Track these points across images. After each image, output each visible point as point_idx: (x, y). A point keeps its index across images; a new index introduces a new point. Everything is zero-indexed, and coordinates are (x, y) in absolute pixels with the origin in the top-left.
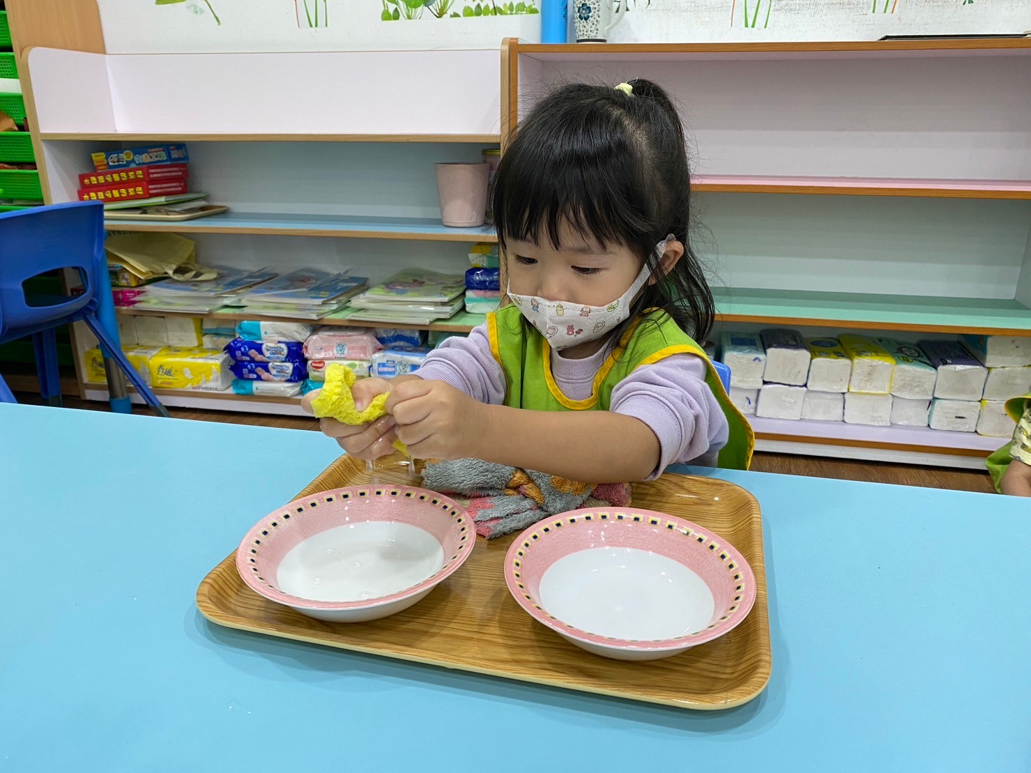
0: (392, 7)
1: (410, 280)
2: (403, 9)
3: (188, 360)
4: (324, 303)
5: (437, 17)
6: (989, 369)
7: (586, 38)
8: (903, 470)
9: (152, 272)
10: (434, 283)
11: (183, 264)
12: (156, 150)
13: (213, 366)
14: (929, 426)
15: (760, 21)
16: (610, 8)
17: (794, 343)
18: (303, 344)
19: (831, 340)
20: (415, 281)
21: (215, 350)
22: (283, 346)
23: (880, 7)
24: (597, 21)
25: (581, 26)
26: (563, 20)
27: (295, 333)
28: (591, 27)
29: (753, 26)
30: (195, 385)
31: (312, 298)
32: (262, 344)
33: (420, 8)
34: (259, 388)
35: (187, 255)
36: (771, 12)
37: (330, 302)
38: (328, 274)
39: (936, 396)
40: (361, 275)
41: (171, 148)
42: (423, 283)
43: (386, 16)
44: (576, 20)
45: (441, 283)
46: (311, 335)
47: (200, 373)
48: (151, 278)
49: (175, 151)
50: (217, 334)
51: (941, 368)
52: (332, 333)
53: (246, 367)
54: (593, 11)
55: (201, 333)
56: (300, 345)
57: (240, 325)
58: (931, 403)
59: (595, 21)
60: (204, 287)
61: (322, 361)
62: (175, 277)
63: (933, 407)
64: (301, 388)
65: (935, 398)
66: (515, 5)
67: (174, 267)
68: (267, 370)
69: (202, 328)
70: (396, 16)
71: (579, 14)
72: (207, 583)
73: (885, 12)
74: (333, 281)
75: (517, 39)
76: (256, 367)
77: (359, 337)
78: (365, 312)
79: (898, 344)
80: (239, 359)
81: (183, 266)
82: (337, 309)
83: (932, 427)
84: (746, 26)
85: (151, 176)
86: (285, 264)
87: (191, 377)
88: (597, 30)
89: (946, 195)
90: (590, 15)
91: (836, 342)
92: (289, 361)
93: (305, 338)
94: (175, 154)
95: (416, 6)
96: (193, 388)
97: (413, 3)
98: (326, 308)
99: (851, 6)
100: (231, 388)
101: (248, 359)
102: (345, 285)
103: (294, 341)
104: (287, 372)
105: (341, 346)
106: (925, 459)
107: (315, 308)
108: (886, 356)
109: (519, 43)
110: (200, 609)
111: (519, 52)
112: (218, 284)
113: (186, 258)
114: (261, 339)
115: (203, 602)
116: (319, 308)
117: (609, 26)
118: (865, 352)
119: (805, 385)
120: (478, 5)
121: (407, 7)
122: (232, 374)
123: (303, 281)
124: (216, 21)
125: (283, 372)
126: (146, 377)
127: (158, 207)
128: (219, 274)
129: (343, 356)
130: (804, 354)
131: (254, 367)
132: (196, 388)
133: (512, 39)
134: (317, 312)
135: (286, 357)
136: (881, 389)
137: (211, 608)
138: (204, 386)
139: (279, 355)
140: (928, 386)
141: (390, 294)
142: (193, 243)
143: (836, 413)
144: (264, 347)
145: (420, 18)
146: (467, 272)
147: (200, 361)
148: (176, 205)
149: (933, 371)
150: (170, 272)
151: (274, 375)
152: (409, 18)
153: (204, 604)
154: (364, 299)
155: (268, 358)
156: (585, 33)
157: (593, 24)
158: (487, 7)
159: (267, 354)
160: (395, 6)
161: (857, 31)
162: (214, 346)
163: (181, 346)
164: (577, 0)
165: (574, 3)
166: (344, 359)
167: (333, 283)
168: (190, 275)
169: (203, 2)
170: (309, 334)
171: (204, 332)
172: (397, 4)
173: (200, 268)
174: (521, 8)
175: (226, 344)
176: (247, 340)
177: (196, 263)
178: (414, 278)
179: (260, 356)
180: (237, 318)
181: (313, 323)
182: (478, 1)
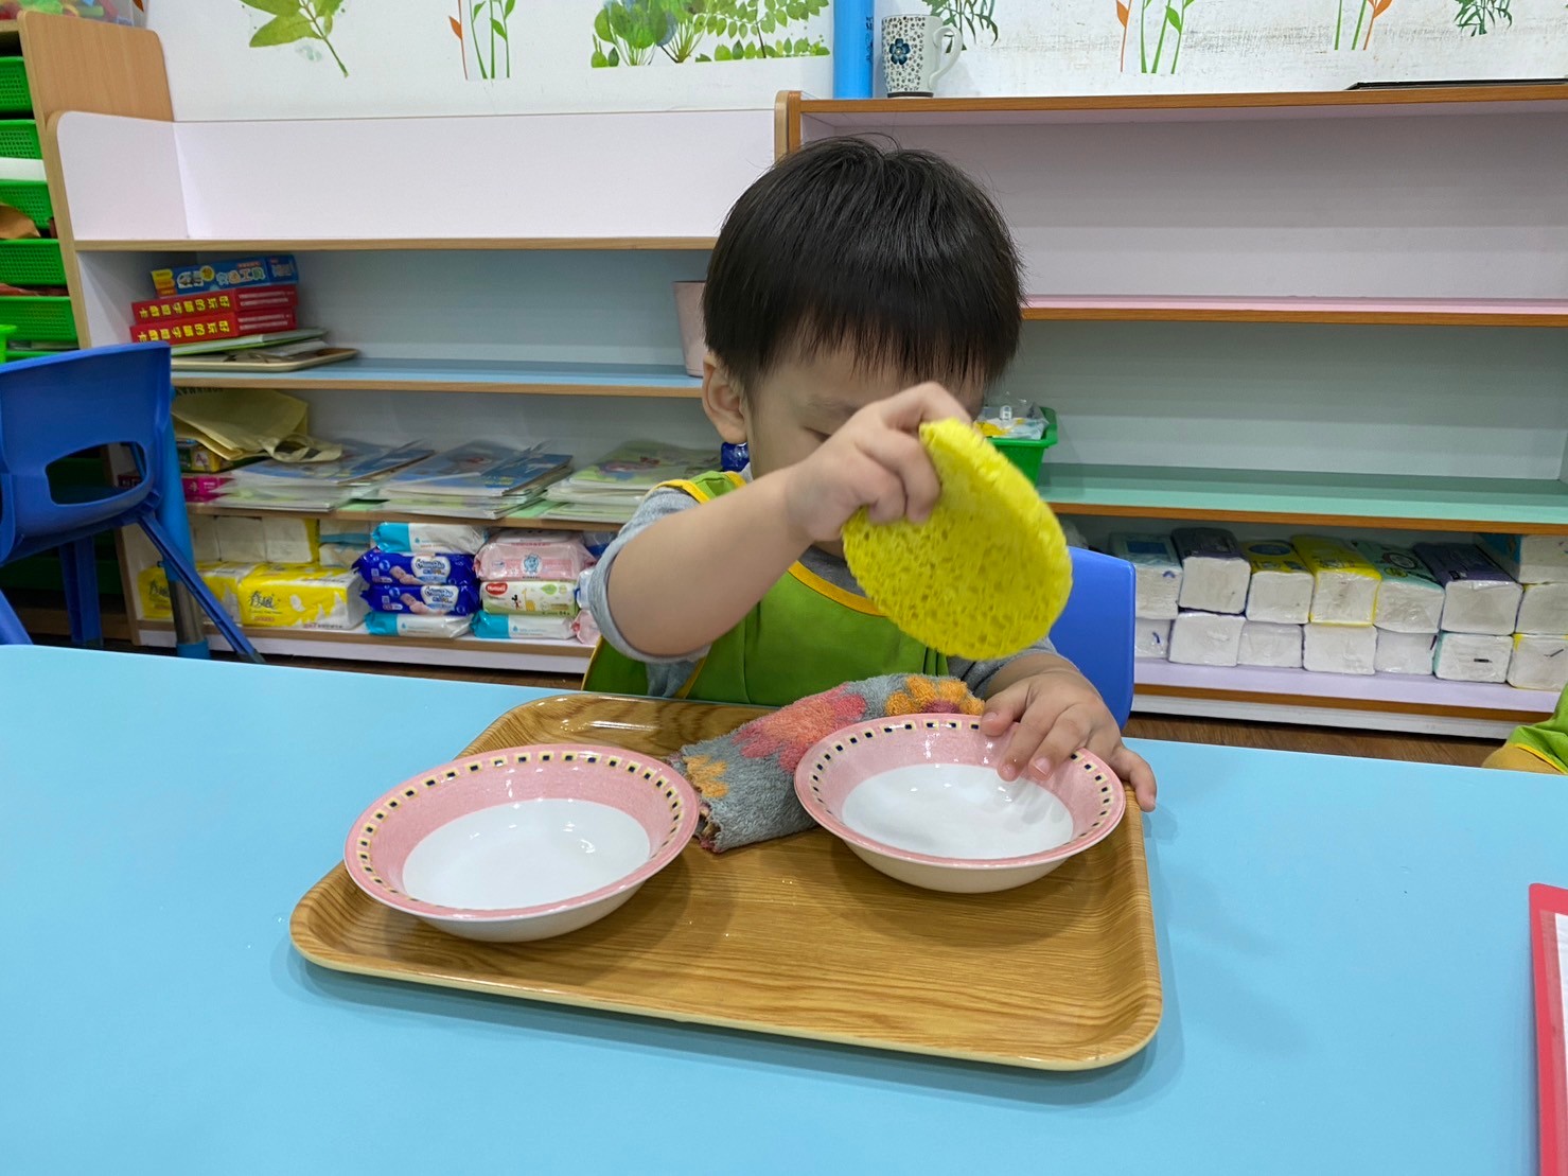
0: (607, 48)
1: (637, 458)
2: (624, 50)
3: (297, 583)
4: (506, 495)
5: (676, 62)
6: (1524, 585)
7: (903, 90)
8: (1396, 742)
9: (242, 449)
10: (673, 463)
11: (289, 437)
12: (250, 265)
13: (336, 593)
14: (1434, 674)
15: (1165, 63)
16: (937, 47)
17: (1225, 549)
18: (473, 556)
19: (1279, 544)
20: (644, 459)
21: (338, 567)
22: (444, 560)
23: (1346, 41)
24: (918, 65)
25: (895, 73)
26: (867, 63)
27: (461, 541)
28: (910, 74)
29: (1154, 71)
30: (308, 621)
31: (489, 486)
32: (411, 558)
33: (649, 50)
34: (407, 625)
35: (296, 423)
36: (1180, 50)
37: (514, 493)
38: (510, 451)
39: (1444, 627)
40: (561, 451)
41: (273, 261)
42: (656, 462)
43: (598, 61)
44: (887, 64)
45: (683, 463)
46: (485, 544)
47: (316, 604)
48: (241, 458)
49: (279, 266)
50: (341, 544)
51: (1450, 585)
52: (518, 540)
53: (387, 593)
54: (912, 52)
55: (317, 541)
56: (469, 559)
57: (378, 528)
58: (1436, 639)
59: (915, 65)
60: (323, 472)
61: (502, 583)
62: (279, 457)
63: (1440, 645)
64: (470, 625)
65: (1442, 632)
66: (793, 43)
67: (277, 441)
68: (420, 598)
69: (318, 534)
70: (614, 60)
71: (890, 55)
72: (306, 906)
73: (1353, 48)
74: (519, 460)
75: (799, 92)
76: (402, 592)
77: (561, 546)
78: (569, 507)
79: (1384, 548)
80: (377, 581)
81: (288, 440)
82: (526, 502)
83: (1439, 675)
84: (1144, 71)
85: (242, 304)
86: (446, 437)
87: (301, 609)
88: (919, 79)
89: (1454, 322)
90: (908, 55)
91: (1287, 547)
92: (453, 583)
93: (477, 548)
94: (278, 271)
95: (643, 46)
96: (306, 626)
97: (639, 41)
98: (509, 502)
99: (1302, 40)
100: (364, 625)
101: (390, 580)
102: (538, 466)
103: (460, 552)
104: (450, 599)
105: (532, 560)
106: (1431, 724)
107: (492, 502)
108: (1369, 568)
109: (802, 98)
110: (297, 945)
111: (802, 112)
112: (343, 468)
113: (293, 428)
114: (409, 550)
115: (300, 934)
116: (499, 502)
117: (939, 71)
118: (1334, 561)
119: (1243, 613)
120: (738, 44)
121: (630, 47)
122: (364, 603)
123: (473, 461)
124: (341, 71)
125: (444, 600)
126: (234, 609)
127: (254, 352)
128: (344, 452)
129: (534, 574)
130: (1241, 566)
131: (398, 593)
132: (310, 626)
133: (791, 92)
134: (496, 507)
135: (448, 578)
136: (1360, 619)
137: (313, 943)
138: (322, 622)
139: (437, 575)
140: (1432, 613)
141: (608, 479)
142: (306, 405)
143: (1292, 656)
144: (414, 562)
145: (649, 63)
147: (316, 584)
148: (280, 348)
149: (1439, 590)
150: (271, 450)
151: (429, 605)
152: (634, 63)
153: (303, 938)
154: (567, 487)
155: (420, 578)
156: (901, 83)
157: (913, 70)
158: (751, 45)
159: (419, 573)
160: (611, 46)
161: (1312, 76)
162: (337, 562)
163: (286, 561)
164: (889, 33)
165: (884, 38)
166: (537, 579)
167: (519, 464)
168: (299, 454)
169: (322, 42)
170: (483, 541)
171: (321, 540)
172: (615, 42)
173: (316, 443)
174: (803, 46)
175: (356, 558)
176: (387, 552)
177: (310, 434)
178: (644, 455)
179: (408, 576)
180: (374, 519)
181: (490, 525)
182: (737, 37)
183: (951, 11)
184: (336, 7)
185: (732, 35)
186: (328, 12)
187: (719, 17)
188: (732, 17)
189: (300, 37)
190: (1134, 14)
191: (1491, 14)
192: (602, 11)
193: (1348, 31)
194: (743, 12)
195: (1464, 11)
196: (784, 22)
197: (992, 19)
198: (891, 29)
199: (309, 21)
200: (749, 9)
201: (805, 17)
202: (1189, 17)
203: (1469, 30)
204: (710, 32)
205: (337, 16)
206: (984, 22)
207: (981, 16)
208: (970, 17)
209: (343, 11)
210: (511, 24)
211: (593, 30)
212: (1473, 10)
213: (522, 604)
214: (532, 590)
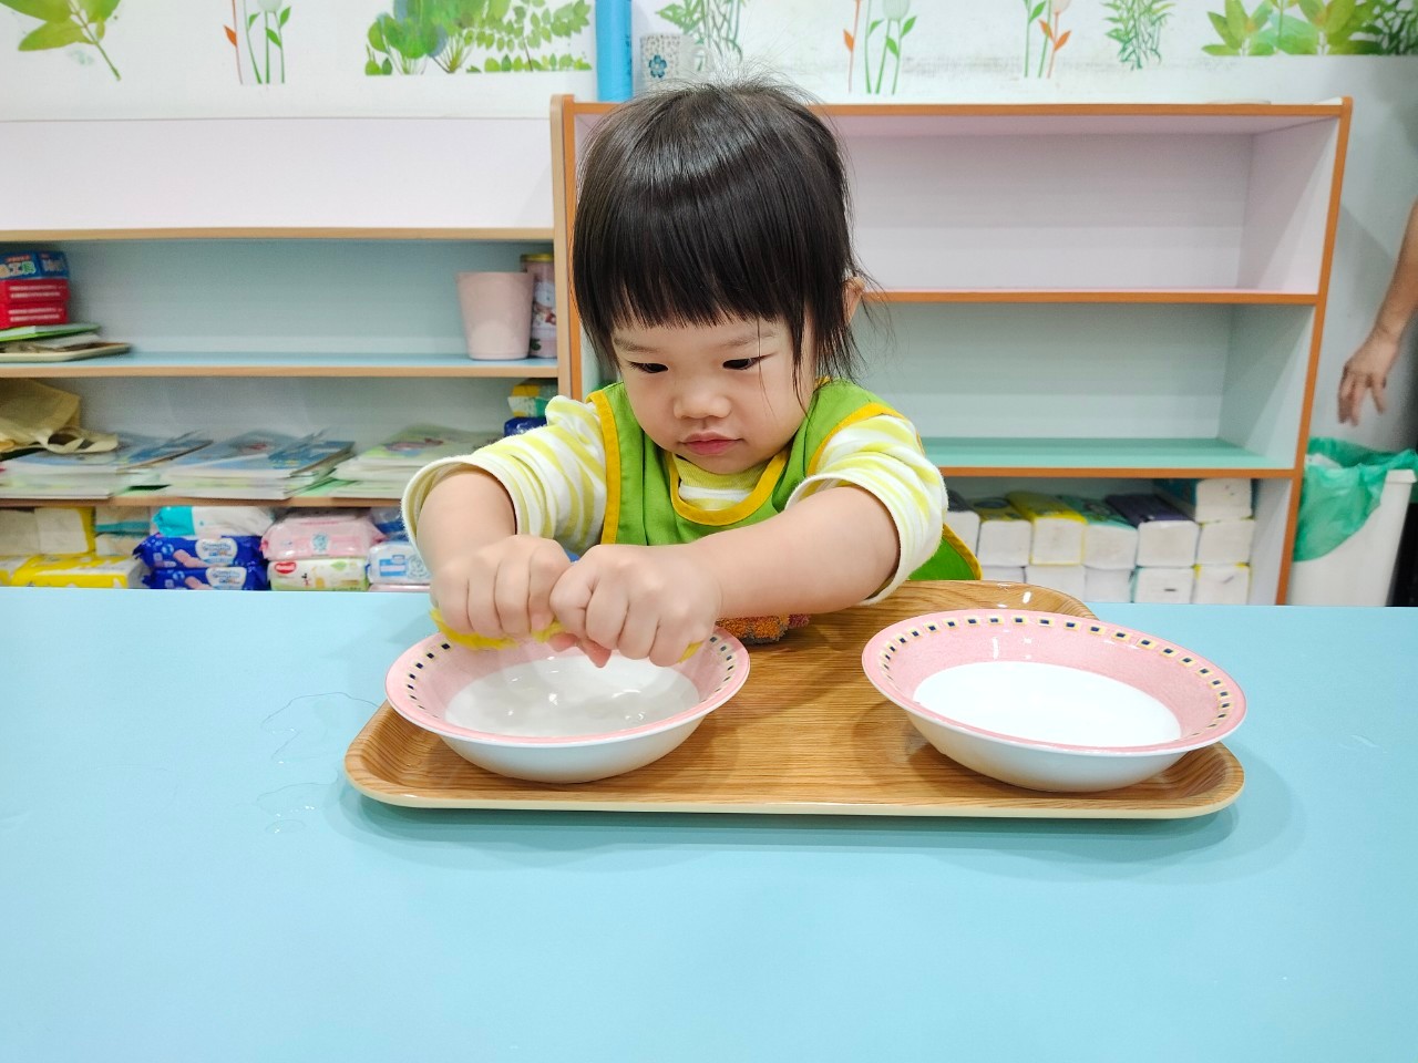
0: (380, 57)
1: (421, 439)
2: (397, 59)
3: (74, 571)
4: (293, 476)
5: (448, 72)
6: (1201, 524)
9: (12, 441)
10: (456, 442)
11: (61, 430)
12: (18, 259)
13: (116, 581)
14: (1133, 602)
15: (887, 85)
16: (692, 63)
17: (957, 504)
18: (260, 538)
19: (999, 500)
20: (428, 441)
21: (116, 556)
22: (230, 542)
23: (1034, 71)
25: (653, 85)
26: (627, 77)
27: (249, 522)
29: (878, 89)
31: (276, 468)
32: (194, 542)
33: (421, 60)
35: (67, 417)
36: (899, 74)
37: (301, 474)
38: (290, 438)
39: (1139, 563)
40: (344, 437)
41: (43, 256)
42: (440, 443)
43: (372, 69)
44: (646, 78)
45: (468, 443)
46: (272, 524)
48: (12, 450)
49: (49, 262)
50: (118, 532)
51: (1143, 526)
52: (306, 520)
53: (170, 577)
54: (668, 64)
55: (93, 531)
56: (256, 540)
57: (159, 514)
58: (1133, 574)
59: (672, 79)
60: (99, 461)
61: (291, 562)
63: (1136, 579)
65: (1138, 567)
66: (558, 58)
67: (50, 432)
68: (205, 581)
69: (94, 524)
70: (387, 69)
71: (650, 69)
73: (1040, 75)
74: (301, 447)
75: (572, 96)
76: (187, 576)
77: (351, 523)
78: (358, 484)
79: (1084, 499)
80: (158, 565)
81: (61, 433)
82: (313, 483)
84: (869, 89)
85: (12, 296)
86: (222, 429)
90: (666, 70)
91: (1007, 502)
92: (239, 565)
93: (264, 528)
94: (49, 266)
95: (416, 56)
97: (412, 51)
98: (296, 483)
99: (998, 68)
101: (173, 564)
102: (321, 451)
103: (247, 534)
104: (238, 580)
105: (322, 538)
107: (280, 483)
108: (1076, 514)
109: (576, 101)
111: (576, 113)
112: (118, 457)
113: (66, 421)
116: (286, 483)
118: (1046, 511)
120: (507, 58)
121: (403, 57)
123: (255, 447)
124: (114, 75)
125: (230, 581)
127: (22, 343)
128: (120, 443)
129: (324, 553)
130: (973, 518)
131: (183, 576)
133: (565, 96)
134: (283, 488)
135: (235, 560)
136: (1071, 558)
139: (223, 557)
140: (1129, 550)
141: (396, 458)
142: (78, 398)
144: (199, 544)
145: (422, 73)
146: (507, 423)
147: (94, 572)
148: (52, 341)
149: (1133, 531)
150: (44, 441)
152: (406, 71)
154: (355, 466)
155: (206, 561)
158: (518, 60)
159: (203, 555)
160: (384, 55)
162: (115, 552)
163: (61, 553)
164: (647, 50)
165: (642, 54)
166: (327, 556)
167: (302, 449)
168: (72, 446)
169: (94, 47)
170: (271, 522)
171: (98, 530)
172: (388, 52)
173: (90, 435)
174: (567, 62)
175: (136, 546)
176: (170, 537)
177: (82, 426)
178: (428, 437)
179: (193, 559)
180: (155, 504)
181: (278, 505)
182: (505, 51)
183: (700, 34)
184: (109, 14)
185: (500, 48)
186: (99, 18)
187: (488, 31)
188: (499, 32)
189: (71, 42)
190: (859, 43)
191: (1145, 53)
192: (375, 24)
193: (1035, 61)
194: (510, 29)
195: (1124, 50)
196: (549, 39)
197: (738, 41)
198: (649, 46)
199: (79, 27)
200: (516, 26)
201: (568, 34)
202: (907, 45)
203: (1128, 65)
204: (479, 45)
205: (109, 24)
206: (731, 45)
207: (727, 39)
208: (717, 40)
209: (116, 18)
210: (286, 33)
211: (367, 41)
212: (1130, 49)
213: (312, 583)
214: (322, 567)
